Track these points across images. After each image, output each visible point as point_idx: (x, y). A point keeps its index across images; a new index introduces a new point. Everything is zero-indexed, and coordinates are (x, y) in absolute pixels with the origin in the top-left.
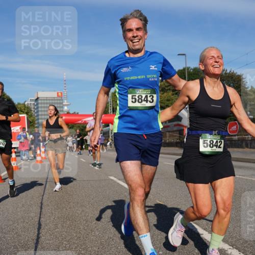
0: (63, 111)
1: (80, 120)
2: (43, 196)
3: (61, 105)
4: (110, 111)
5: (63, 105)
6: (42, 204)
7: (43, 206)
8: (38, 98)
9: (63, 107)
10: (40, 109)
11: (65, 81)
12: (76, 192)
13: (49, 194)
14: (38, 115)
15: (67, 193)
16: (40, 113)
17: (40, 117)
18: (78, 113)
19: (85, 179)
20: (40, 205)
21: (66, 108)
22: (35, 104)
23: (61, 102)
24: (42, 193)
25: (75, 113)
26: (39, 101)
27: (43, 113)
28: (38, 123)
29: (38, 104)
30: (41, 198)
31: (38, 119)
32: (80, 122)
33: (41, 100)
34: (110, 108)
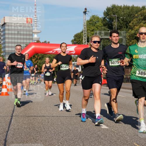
0: (32, 39)
1: (51, 50)
2: (8, 132)
3: (31, 33)
4: (84, 41)
5: (33, 32)
6: (5, 140)
7: (7, 143)
8: (5, 24)
9: (32, 35)
10: (6, 36)
11: (35, 5)
12: (44, 129)
13: (15, 129)
14: (4, 43)
15: (34, 130)
16: (7, 40)
17: (7, 45)
18: (49, 42)
19: (54, 115)
20: (4, 142)
21: (35, 36)
22: (2, 30)
23: (31, 28)
24: (7, 129)
25: (45, 42)
26: (6, 27)
27: (10, 41)
28: (5, 51)
29: (4, 30)
30: (5, 134)
31: (5, 47)
32: (51, 52)
33: (8, 26)
34: (84, 37)
